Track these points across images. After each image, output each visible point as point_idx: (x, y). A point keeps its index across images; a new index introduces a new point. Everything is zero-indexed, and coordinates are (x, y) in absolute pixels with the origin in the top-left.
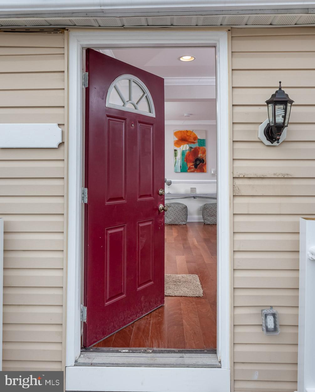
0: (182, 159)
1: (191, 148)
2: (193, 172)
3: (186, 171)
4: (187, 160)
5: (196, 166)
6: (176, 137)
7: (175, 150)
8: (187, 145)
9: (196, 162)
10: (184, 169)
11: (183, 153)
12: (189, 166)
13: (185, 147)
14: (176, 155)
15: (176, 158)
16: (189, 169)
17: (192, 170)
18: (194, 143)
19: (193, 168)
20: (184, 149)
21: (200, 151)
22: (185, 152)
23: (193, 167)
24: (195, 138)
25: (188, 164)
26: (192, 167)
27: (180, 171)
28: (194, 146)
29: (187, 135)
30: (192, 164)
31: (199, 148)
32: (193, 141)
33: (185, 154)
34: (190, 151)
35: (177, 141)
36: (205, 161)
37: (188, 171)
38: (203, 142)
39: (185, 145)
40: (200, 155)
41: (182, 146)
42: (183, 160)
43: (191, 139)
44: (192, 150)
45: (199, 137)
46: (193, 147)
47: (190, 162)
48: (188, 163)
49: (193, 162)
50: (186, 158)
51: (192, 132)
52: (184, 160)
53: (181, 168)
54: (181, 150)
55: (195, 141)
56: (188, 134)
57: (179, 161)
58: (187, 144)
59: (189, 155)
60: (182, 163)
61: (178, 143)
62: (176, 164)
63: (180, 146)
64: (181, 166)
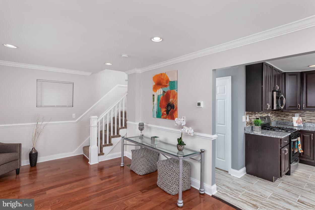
1: (164, 92)
2: (165, 118)
3: (161, 118)
4: (161, 105)
5: (168, 112)
6: (154, 82)
7: (153, 95)
8: (161, 89)
9: (168, 108)
10: (159, 115)
11: (158, 98)
12: (162, 112)
13: (160, 92)
14: (154, 100)
15: (153, 104)
16: (162, 115)
17: (165, 116)
18: (166, 86)
19: (165, 114)
20: (159, 94)
21: (171, 95)
22: (160, 96)
23: (165, 113)
24: (168, 81)
25: (161, 109)
26: (164, 113)
27: (156, 117)
28: (167, 89)
29: (161, 78)
30: (164, 110)
31: (170, 92)
33: (160, 99)
34: (164, 96)
35: (155, 85)
36: (175, 106)
37: (162, 117)
38: (173, 84)
39: (160, 89)
40: (171, 100)
42: (158, 106)
43: (165, 83)
44: (165, 94)
45: (170, 80)
46: (166, 91)
47: (164, 107)
48: (162, 108)
49: (166, 108)
50: (160, 104)
51: (165, 74)
52: (159, 105)
53: (157, 114)
54: (157, 95)
55: (167, 85)
57: (155, 107)
58: (161, 88)
59: (163, 100)
60: (157, 109)
61: (155, 89)
62: (154, 109)
63: (157, 91)
64: (157, 112)
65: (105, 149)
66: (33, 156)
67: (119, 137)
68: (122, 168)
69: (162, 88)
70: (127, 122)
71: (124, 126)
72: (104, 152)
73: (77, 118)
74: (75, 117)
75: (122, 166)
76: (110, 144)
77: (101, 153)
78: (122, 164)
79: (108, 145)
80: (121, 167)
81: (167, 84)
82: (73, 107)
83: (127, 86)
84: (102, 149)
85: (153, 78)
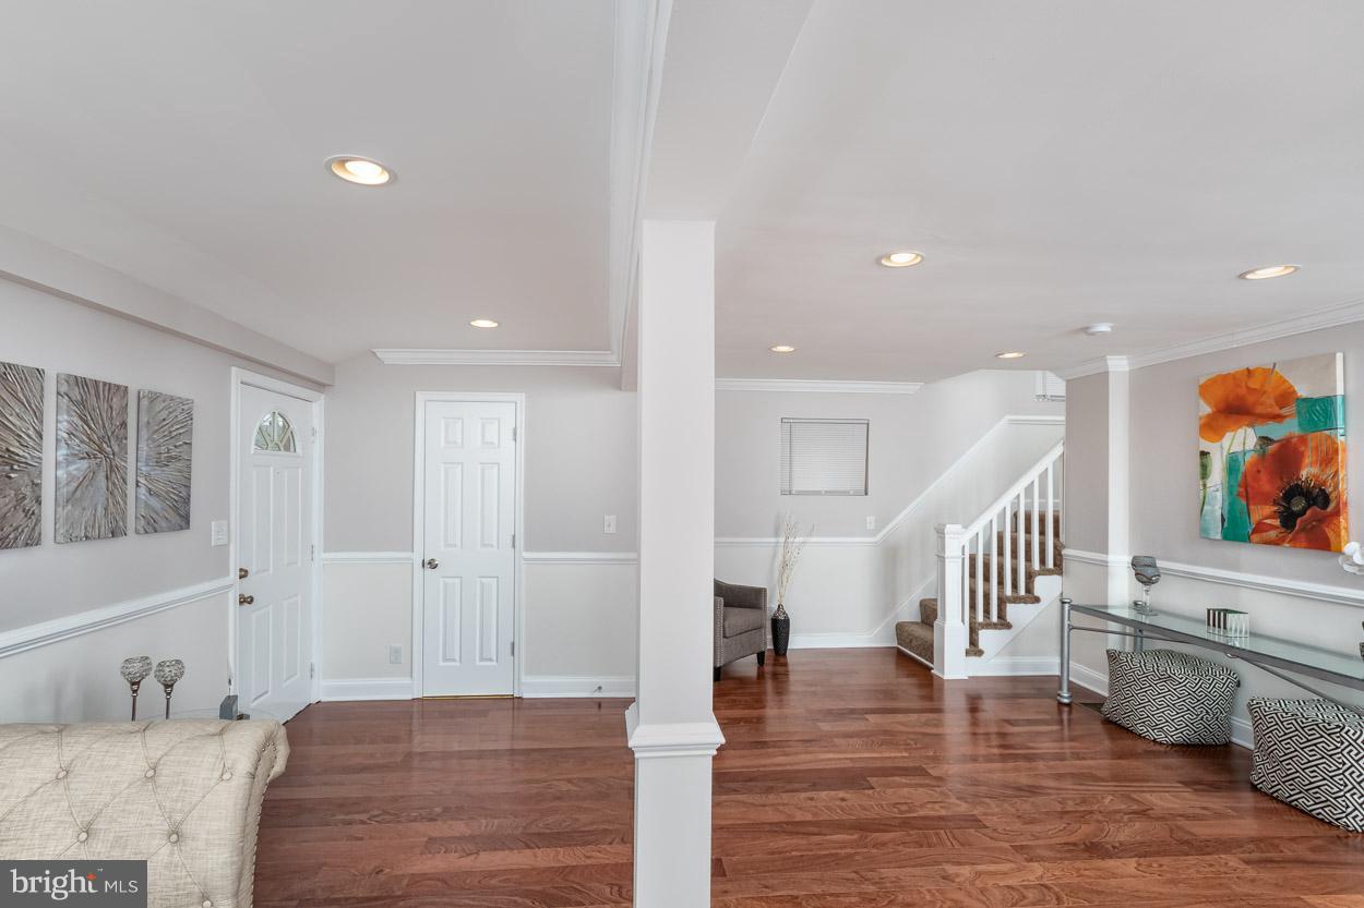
0: (1230, 487)
1: (1265, 440)
2: (1276, 543)
3: (1247, 539)
4: (1246, 492)
5: (1288, 519)
6: (1208, 402)
7: (1204, 454)
8: (1250, 431)
9: (1288, 504)
10: (1233, 531)
11: (1232, 465)
12: (1256, 517)
13: (1243, 440)
14: (1205, 472)
15: (1205, 485)
16: (1255, 531)
17: (1272, 534)
18: (1278, 418)
19: (1273, 527)
20: (1237, 448)
21: (1308, 453)
22: (1241, 459)
23: (1277, 522)
24: (1287, 397)
25: (1252, 507)
26: (1268, 521)
27: (1219, 537)
28: (1277, 431)
29: (1248, 388)
30: (1269, 509)
31: (1303, 439)
32: (1277, 410)
33: (1243, 469)
34: (1263, 456)
35: (1209, 416)
36: (1333, 496)
37: (1255, 537)
38: (1321, 412)
39: (1241, 432)
40: (1308, 472)
41: (1229, 435)
42: (1231, 493)
43: (1268, 404)
44: (1271, 448)
45: (1303, 392)
46: (1276, 436)
47: (1264, 499)
48: (1254, 504)
49: (1275, 503)
50: (1245, 485)
51: (1268, 373)
52: (1235, 493)
53: (1226, 525)
54: (1225, 454)
55: (1284, 412)
56: (1254, 384)
57: (1215, 497)
58: (1248, 426)
59: (1259, 472)
60: (1226, 503)
61: (1213, 426)
62: (1205, 507)
63: (1221, 436)
64: (1226, 517)
65: (986, 638)
66: (780, 628)
67: (1033, 603)
68: (1066, 709)
69: (1251, 425)
70: (1064, 552)
71: (1050, 564)
72: (982, 645)
73: (880, 531)
74: (873, 527)
75: (1066, 701)
76: (1003, 623)
77: (974, 649)
78: (1065, 694)
79: (994, 626)
80: (1060, 704)
81: (1281, 408)
82: (866, 494)
83: (1063, 418)
84: (977, 635)
85: (1201, 387)
